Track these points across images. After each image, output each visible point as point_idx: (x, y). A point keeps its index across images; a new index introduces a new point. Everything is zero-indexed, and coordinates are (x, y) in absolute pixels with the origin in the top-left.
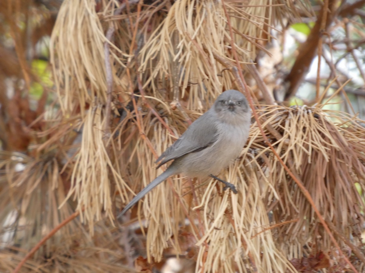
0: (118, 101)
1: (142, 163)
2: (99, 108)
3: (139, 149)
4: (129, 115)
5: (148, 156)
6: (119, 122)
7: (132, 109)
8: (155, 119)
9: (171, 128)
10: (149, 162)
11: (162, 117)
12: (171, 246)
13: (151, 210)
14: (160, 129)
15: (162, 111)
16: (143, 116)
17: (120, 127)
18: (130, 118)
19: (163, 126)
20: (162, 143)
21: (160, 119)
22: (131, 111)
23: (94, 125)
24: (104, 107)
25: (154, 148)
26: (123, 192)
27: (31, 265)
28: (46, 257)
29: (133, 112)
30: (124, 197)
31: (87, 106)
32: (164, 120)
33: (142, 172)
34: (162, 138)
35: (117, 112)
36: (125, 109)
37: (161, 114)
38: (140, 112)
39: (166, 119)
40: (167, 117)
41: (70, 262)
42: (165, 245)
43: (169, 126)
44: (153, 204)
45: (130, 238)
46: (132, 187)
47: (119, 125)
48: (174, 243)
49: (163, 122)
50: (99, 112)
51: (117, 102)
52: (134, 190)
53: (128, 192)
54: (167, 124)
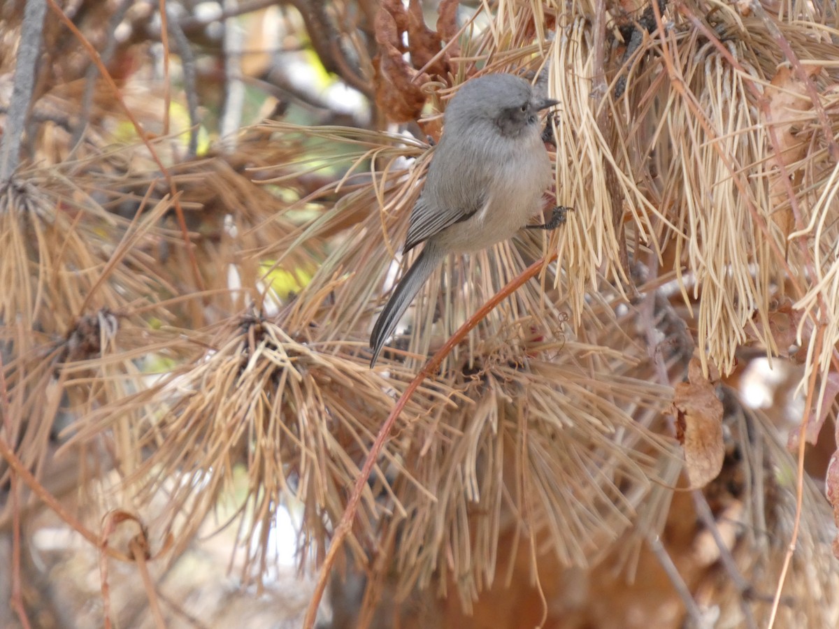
0: (621, 8)
1: (679, 150)
2: (578, 28)
3: (672, 119)
4: (645, 40)
5: (693, 133)
6: (625, 57)
7: (652, 27)
8: (706, 47)
9: (743, 65)
10: (696, 147)
11: (722, 41)
12: (754, 339)
13: (706, 259)
14: (719, 70)
15: (721, 28)
16: (679, 42)
17: (628, 69)
18: (649, 47)
19: (725, 62)
20: (725, 103)
21: (719, 46)
22: (650, 31)
23: (568, 67)
24: (588, 24)
25: (706, 114)
26: (640, 214)
27: (434, 389)
28: (466, 369)
29: (655, 34)
30: (645, 227)
31: (550, 21)
32: (727, 47)
33: (680, 169)
34: (722, 90)
35: (618, 35)
36: (638, 26)
37: (721, 34)
38: (671, 33)
39: (732, 46)
40: (734, 40)
41: (523, 378)
42: (739, 336)
43: (740, 61)
44: (709, 245)
45: (661, 316)
46: (660, 206)
47: (625, 65)
48: (761, 330)
49: (725, 53)
50: (577, 37)
51: (617, 10)
52: (665, 212)
53: (652, 218)
54: (734, 57)
